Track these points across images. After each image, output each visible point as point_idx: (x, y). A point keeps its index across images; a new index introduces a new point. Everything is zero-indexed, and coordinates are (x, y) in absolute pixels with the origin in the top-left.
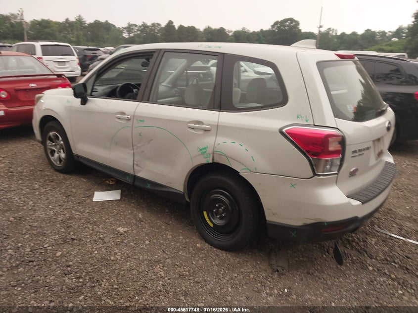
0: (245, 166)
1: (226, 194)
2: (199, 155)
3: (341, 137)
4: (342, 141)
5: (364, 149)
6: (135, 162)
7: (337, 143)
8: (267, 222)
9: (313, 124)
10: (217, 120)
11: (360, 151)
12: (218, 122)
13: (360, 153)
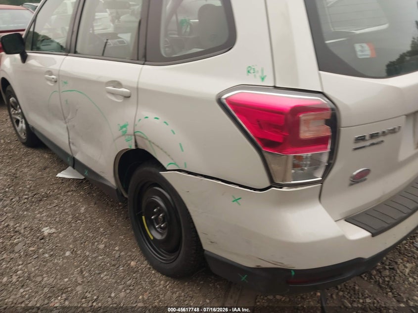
0: (172, 159)
1: (164, 195)
2: (120, 137)
3: (330, 112)
4: (333, 120)
5: (384, 133)
6: (70, 140)
7: (322, 122)
8: (205, 252)
9: (272, 85)
10: (137, 80)
11: (373, 136)
12: (138, 83)
13: (374, 141)
